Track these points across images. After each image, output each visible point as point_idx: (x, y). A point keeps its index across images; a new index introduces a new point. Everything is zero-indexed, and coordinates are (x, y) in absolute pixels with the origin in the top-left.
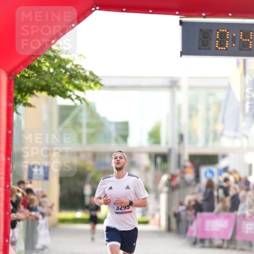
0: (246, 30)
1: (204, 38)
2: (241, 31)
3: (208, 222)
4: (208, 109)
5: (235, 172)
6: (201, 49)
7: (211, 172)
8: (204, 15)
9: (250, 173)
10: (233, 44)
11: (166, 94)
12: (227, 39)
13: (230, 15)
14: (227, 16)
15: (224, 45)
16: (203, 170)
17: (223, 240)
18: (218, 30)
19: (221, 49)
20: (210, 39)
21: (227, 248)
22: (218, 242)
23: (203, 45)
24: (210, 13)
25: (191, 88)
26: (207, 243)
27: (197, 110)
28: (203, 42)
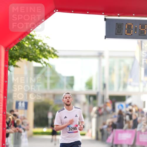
0: (143, 24)
1: (119, 28)
2: (140, 25)
3: (120, 135)
4: (120, 69)
5: (136, 106)
6: (117, 35)
7: (122, 106)
8: (118, 15)
9: (144, 107)
10: (135, 32)
11: (96, 61)
12: (132, 29)
13: (134, 15)
14: (132, 16)
15: (130, 33)
16: (117, 104)
18: (127, 24)
19: (128, 35)
20: (122, 29)
24: (122, 14)
25: (110, 57)
27: (114, 70)
28: (118, 31)
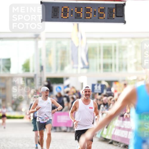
0: (79, 7)
1: (55, 11)
2: (76, 7)
3: (58, 117)
4: (57, 51)
5: (73, 87)
6: (53, 18)
7: (60, 88)
10: (71, 15)
12: (68, 12)
15: (66, 16)
16: (55, 87)
17: (67, 127)
18: (63, 7)
19: (64, 18)
20: (58, 12)
21: (70, 132)
22: (64, 128)
23: (55, 16)
26: (58, 129)
27: (50, 52)
28: (54, 14)
